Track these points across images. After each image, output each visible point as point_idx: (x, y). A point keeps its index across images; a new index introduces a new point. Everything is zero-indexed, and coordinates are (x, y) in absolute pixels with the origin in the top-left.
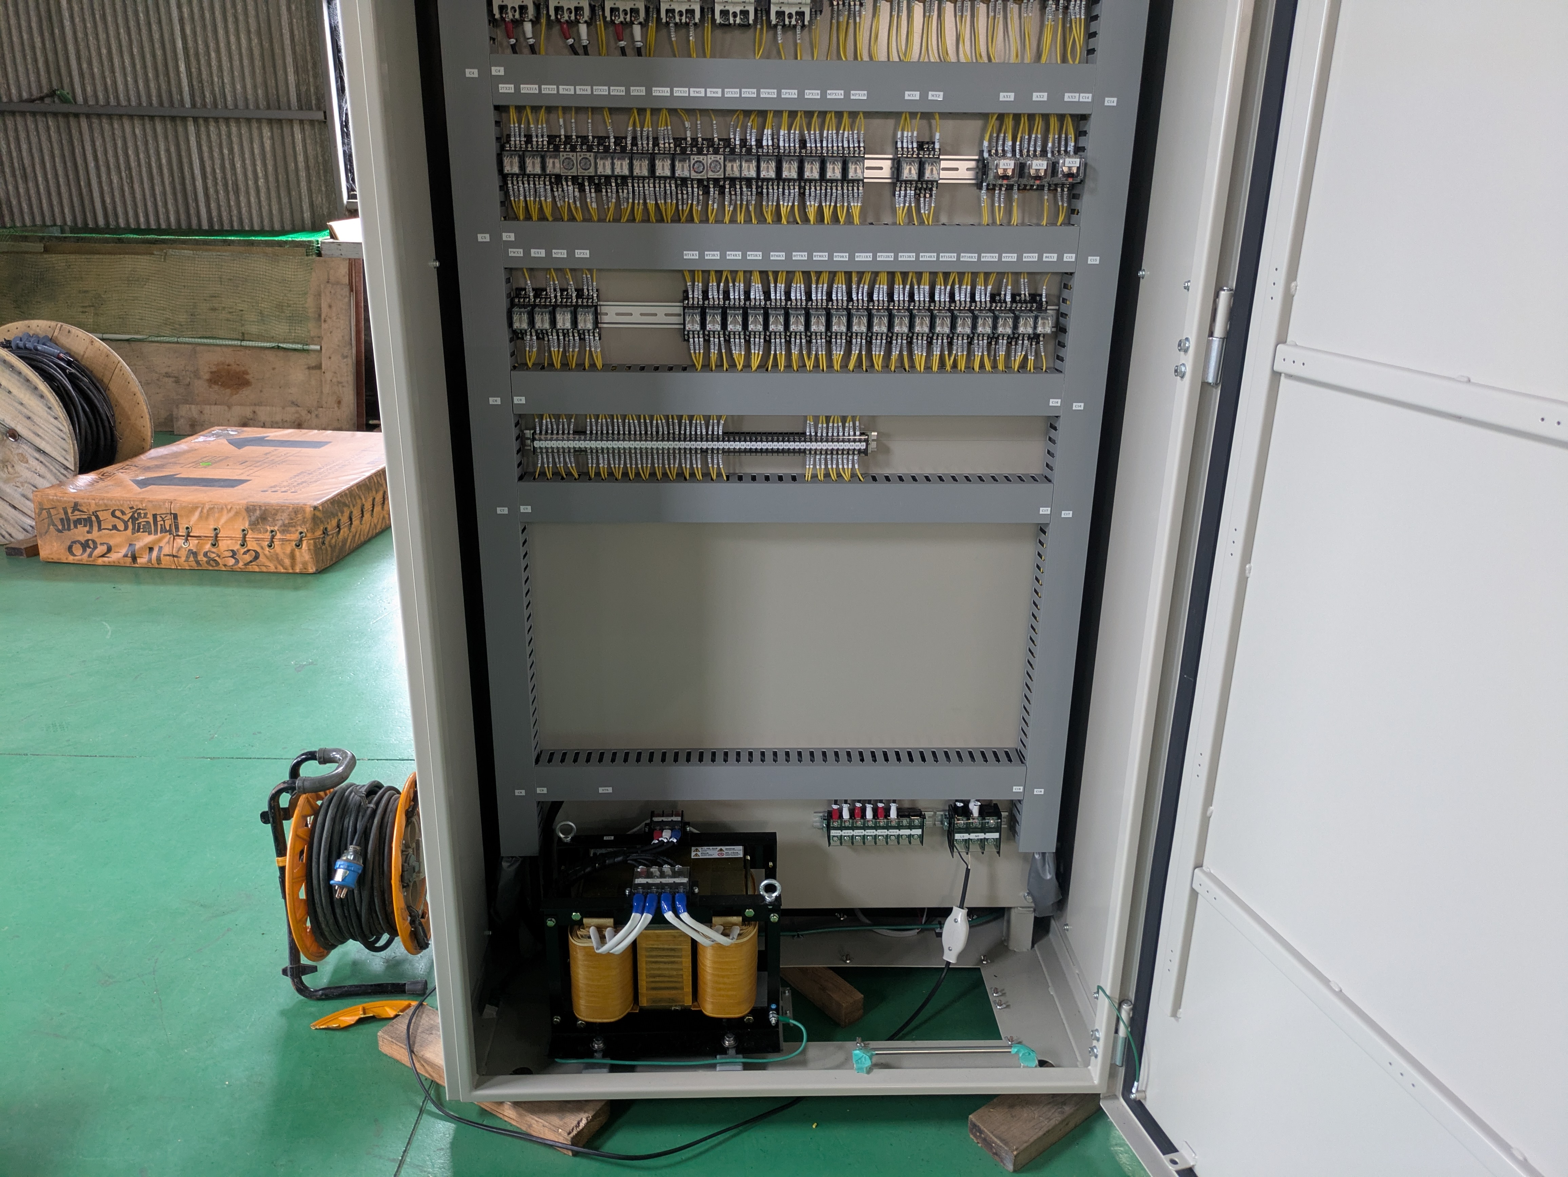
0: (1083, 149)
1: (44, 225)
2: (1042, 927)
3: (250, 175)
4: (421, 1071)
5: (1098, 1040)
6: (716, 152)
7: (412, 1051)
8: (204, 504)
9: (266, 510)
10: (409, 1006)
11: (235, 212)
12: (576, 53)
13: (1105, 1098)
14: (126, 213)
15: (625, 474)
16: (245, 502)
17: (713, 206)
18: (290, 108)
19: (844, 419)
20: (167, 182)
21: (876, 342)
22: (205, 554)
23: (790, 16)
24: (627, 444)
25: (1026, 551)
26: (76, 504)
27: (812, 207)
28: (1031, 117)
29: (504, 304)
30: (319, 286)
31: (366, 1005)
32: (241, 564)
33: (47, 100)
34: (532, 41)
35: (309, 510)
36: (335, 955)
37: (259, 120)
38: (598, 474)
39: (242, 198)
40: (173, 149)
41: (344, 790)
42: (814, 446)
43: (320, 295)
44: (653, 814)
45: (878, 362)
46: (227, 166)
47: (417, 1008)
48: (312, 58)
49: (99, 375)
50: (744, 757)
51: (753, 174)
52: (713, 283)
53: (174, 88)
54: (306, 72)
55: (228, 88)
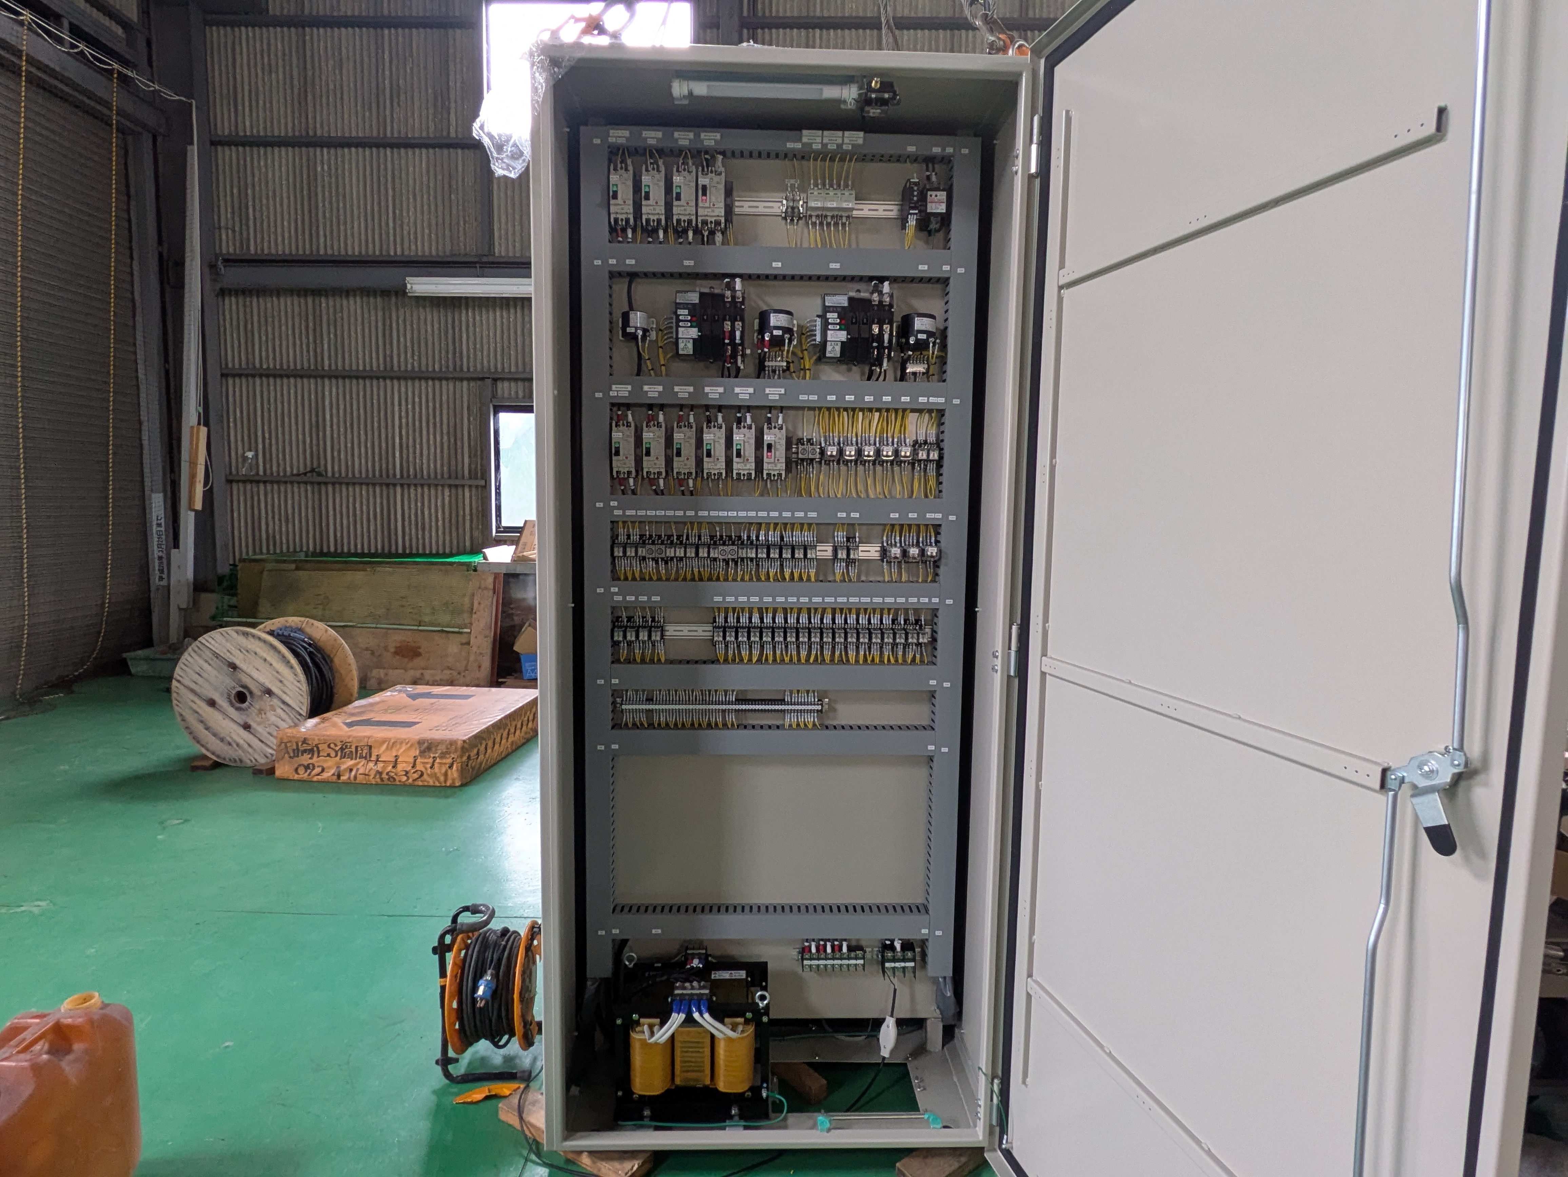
0: (939, 542)
1: (295, 551)
2: (949, 1033)
3: (433, 519)
4: (527, 1133)
5: (980, 1106)
6: (733, 544)
7: (521, 1118)
8: (390, 739)
9: (431, 743)
10: (519, 1088)
12: (657, 494)
13: (989, 1151)
14: (349, 543)
15: (676, 724)
16: (417, 737)
17: (731, 571)
18: (463, 478)
19: (808, 692)
20: (378, 524)
21: (826, 647)
22: (387, 774)
23: (774, 475)
24: (677, 707)
25: (923, 772)
26: (305, 739)
27: (787, 572)
28: (910, 526)
29: (610, 627)
30: (473, 590)
31: (491, 1087)
32: (410, 781)
33: (309, 475)
34: (633, 488)
35: (460, 743)
36: (470, 1051)
37: (443, 486)
38: (659, 724)
39: (427, 533)
40: (385, 503)
41: (486, 932)
42: (790, 707)
43: (473, 596)
44: (687, 948)
45: (827, 658)
46: (419, 513)
47: (525, 1088)
48: (481, 447)
49: (328, 652)
50: (747, 909)
51: (754, 555)
52: (730, 614)
53: (390, 467)
54: (476, 455)
55: (425, 466)
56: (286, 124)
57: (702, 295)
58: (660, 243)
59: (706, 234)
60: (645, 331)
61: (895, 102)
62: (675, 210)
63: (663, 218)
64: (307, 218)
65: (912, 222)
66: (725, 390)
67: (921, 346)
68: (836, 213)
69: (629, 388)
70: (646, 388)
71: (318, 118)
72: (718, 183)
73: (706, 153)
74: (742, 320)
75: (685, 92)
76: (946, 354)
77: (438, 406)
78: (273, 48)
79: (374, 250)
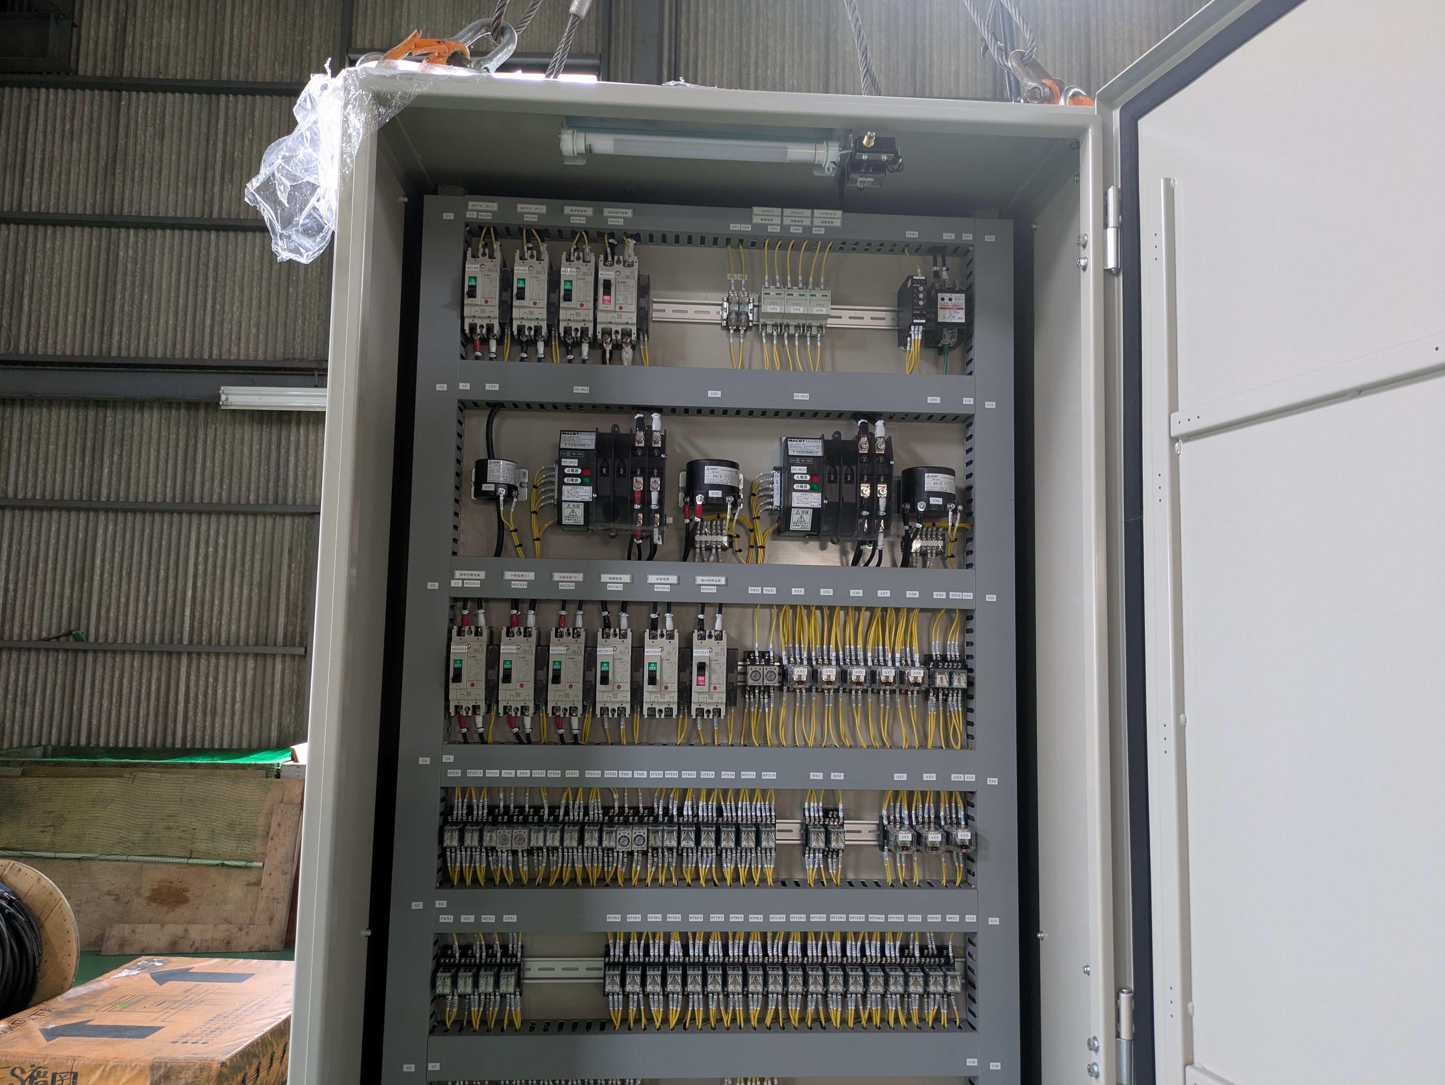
0: (972, 818)
1: (27, 746)
3: (229, 700)
6: (641, 823)
8: (108, 1061)
9: (171, 1067)
11: (208, 732)
12: (520, 742)
16: (150, 1058)
17: (637, 868)
18: (275, 645)
19: (762, 1080)
20: (152, 706)
21: (792, 999)
23: (708, 711)
27: (728, 869)
28: (924, 794)
29: (431, 967)
30: (273, 806)
33: (62, 639)
34: (481, 730)
35: (216, 1066)
37: (246, 655)
39: (218, 720)
40: (163, 678)
43: (271, 814)
45: (795, 1019)
46: (210, 692)
48: (303, 603)
49: (38, 913)
51: (674, 844)
52: (634, 942)
53: (176, 629)
54: (295, 615)
55: (224, 628)
56: (85, 199)
57: (600, 439)
58: (540, 360)
59: (608, 348)
60: (511, 489)
61: (896, 167)
62: (563, 314)
63: (544, 325)
64: (99, 313)
65: (916, 335)
66: (632, 577)
67: (935, 514)
68: (802, 322)
69: (482, 575)
70: (508, 575)
71: (127, 194)
72: (627, 277)
73: (612, 235)
74: (661, 475)
75: (581, 147)
76: (972, 526)
77: (248, 549)
78: (78, 113)
79: (183, 352)
